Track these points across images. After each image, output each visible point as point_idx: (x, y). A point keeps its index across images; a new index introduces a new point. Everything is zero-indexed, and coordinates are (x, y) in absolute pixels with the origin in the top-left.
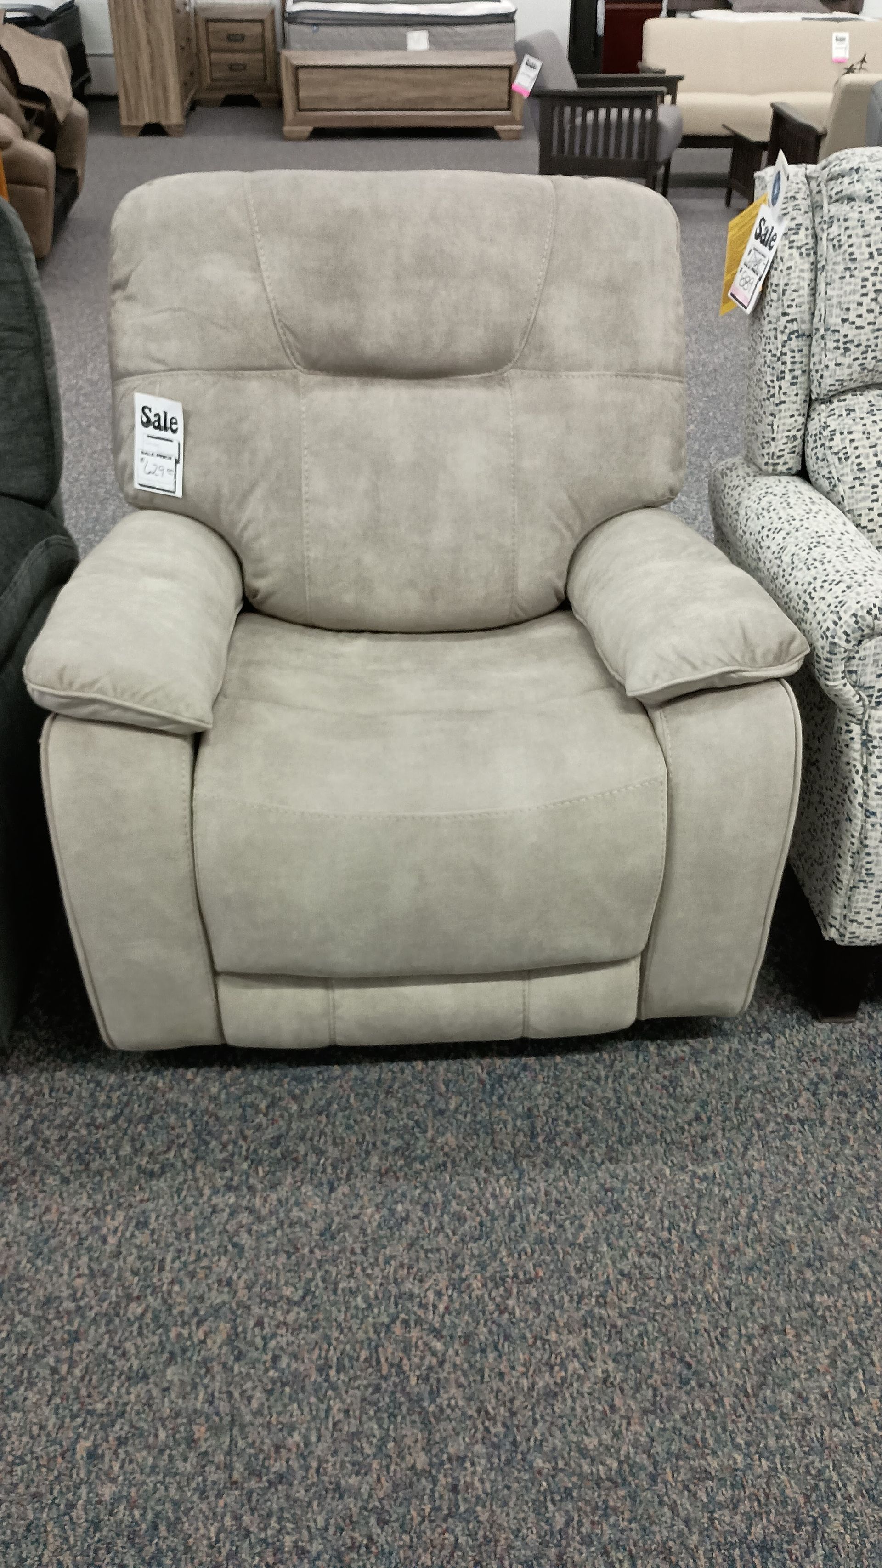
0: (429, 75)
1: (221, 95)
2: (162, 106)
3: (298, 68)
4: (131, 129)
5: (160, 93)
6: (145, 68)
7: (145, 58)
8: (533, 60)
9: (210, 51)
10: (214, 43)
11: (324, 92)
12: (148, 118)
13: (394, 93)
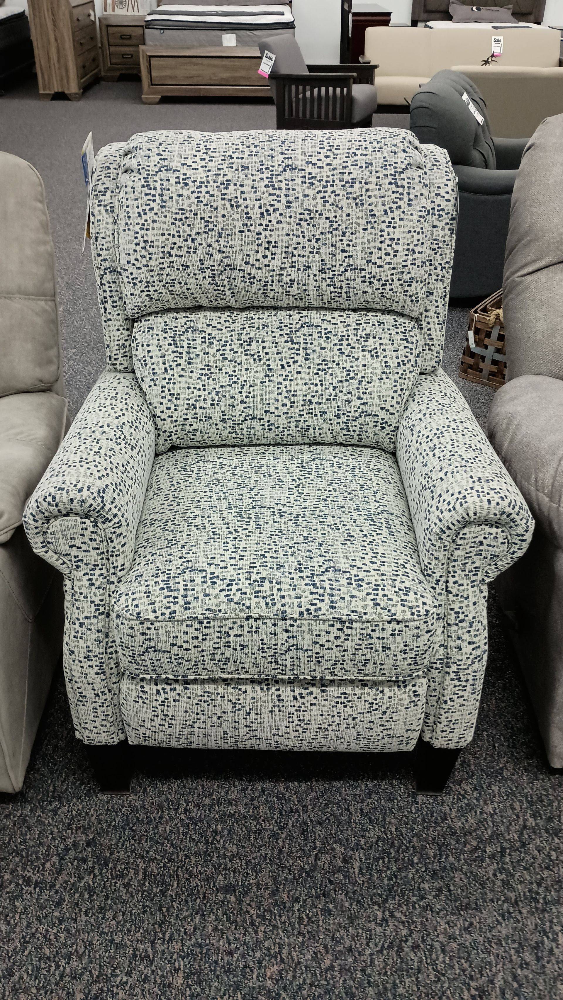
0: (237, 62)
1: (118, 74)
2: (65, 81)
3: (150, 57)
4: (45, 96)
5: (64, 74)
6: (54, 57)
7: (53, 50)
8: (270, 54)
9: (109, 45)
10: (112, 41)
11: (168, 73)
12: (57, 89)
13: (214, 74)
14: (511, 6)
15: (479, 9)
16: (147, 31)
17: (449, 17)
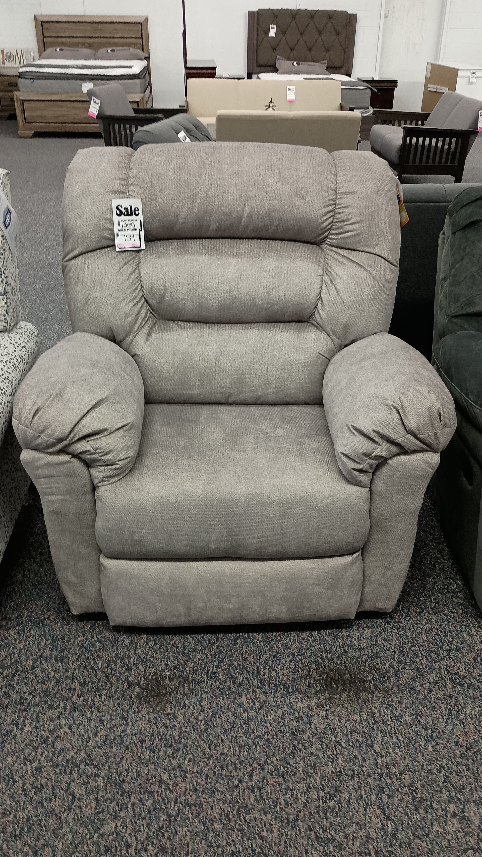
3: (23, 100)
8: (96, 100)
11: (38, 113)
13: (76, 114)
14: (325, 61)
15: (298, 64)
16: (20, 80)
17: (274, 69)
